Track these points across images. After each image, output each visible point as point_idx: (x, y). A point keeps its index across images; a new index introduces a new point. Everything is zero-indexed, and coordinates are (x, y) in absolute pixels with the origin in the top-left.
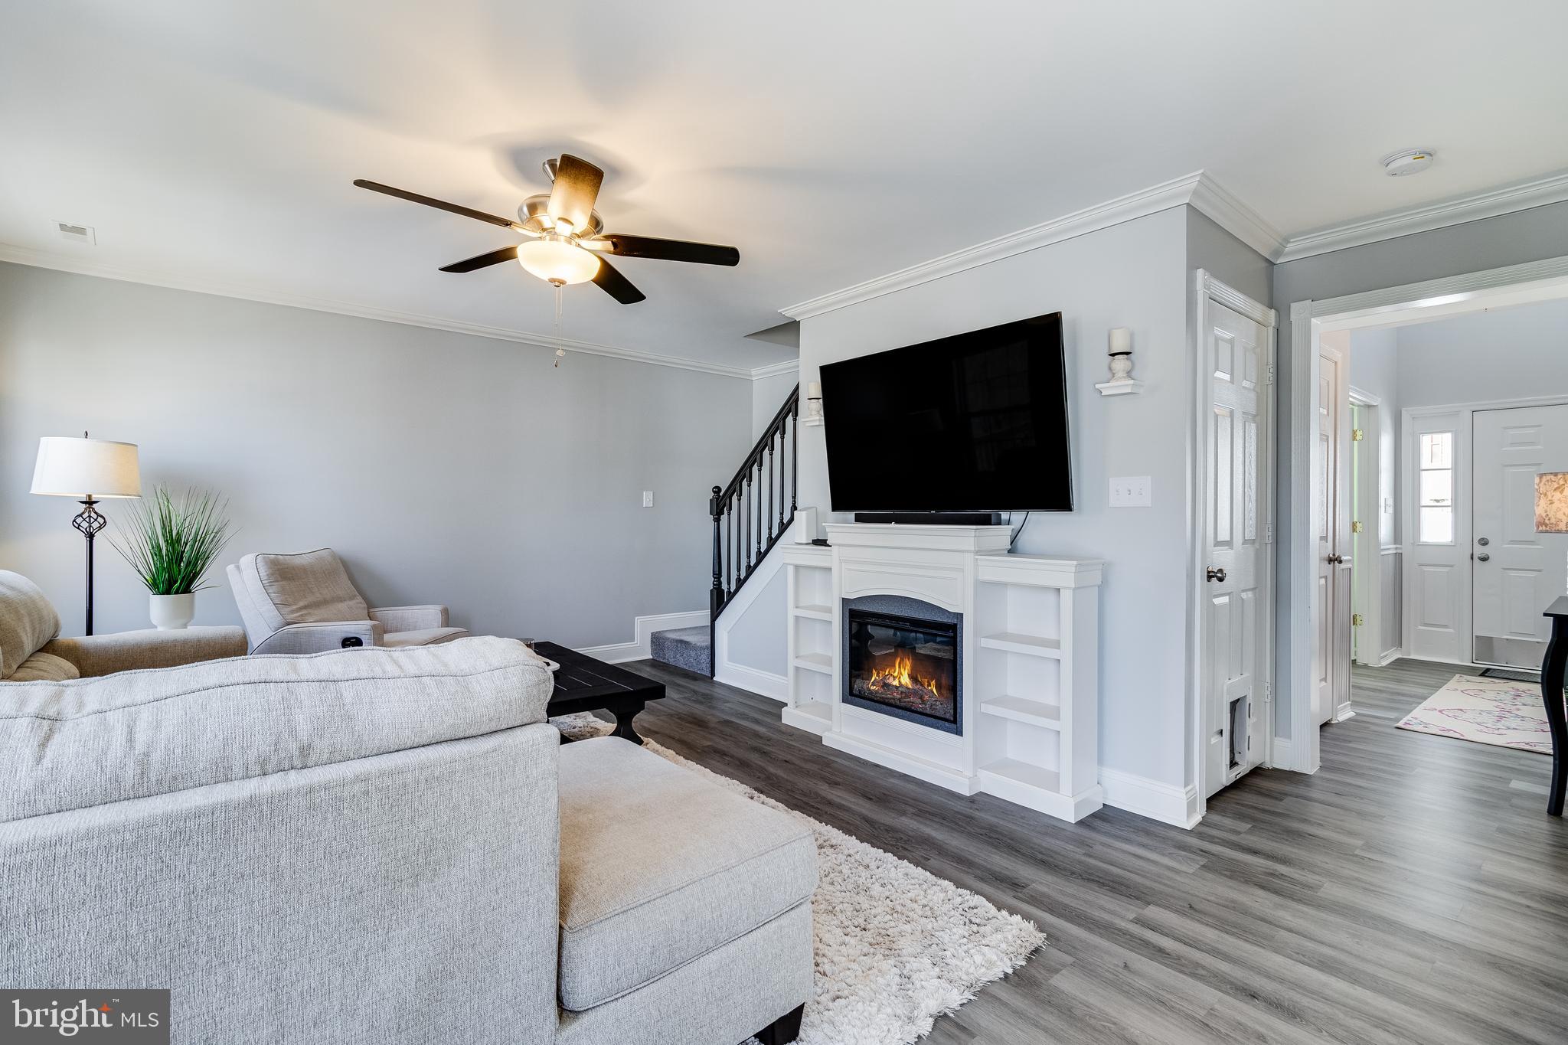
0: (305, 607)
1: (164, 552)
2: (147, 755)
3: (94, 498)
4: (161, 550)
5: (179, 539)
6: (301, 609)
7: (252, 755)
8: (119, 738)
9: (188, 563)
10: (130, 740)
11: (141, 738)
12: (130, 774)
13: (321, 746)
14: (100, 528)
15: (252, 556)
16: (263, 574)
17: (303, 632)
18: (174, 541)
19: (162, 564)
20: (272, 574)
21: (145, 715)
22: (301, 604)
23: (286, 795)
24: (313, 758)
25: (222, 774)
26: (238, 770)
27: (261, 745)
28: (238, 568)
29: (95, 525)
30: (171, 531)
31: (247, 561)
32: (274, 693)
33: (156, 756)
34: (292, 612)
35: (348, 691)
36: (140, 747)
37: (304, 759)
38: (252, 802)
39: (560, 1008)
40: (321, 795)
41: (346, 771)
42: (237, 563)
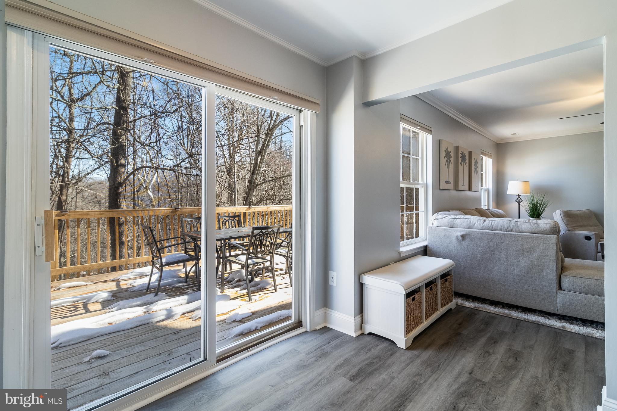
0: (576, 226)
3: (520, 195)
6: (574, 227)
8: (490, 224)
9: (539, 211)
10: (491, 224)
11: (492, 224)
12: (491, 227)
13: (514, 229)
16: (562, 215)
17: (573, 233)
20: (565, 216)
21: (493, 222)
22: (575, 225)
23: (508, 234)
24: (513, 231)
25: (501, 230)
26: (503, 230)
27: (506, 227)
29: (520, 201)
31: (558, 211)
34: (571, 227)
37: (511, 231)
38: (503, 234)
39: (560, 288)
40: (513, 235)
41: (517, 233)
42: (555, 212)
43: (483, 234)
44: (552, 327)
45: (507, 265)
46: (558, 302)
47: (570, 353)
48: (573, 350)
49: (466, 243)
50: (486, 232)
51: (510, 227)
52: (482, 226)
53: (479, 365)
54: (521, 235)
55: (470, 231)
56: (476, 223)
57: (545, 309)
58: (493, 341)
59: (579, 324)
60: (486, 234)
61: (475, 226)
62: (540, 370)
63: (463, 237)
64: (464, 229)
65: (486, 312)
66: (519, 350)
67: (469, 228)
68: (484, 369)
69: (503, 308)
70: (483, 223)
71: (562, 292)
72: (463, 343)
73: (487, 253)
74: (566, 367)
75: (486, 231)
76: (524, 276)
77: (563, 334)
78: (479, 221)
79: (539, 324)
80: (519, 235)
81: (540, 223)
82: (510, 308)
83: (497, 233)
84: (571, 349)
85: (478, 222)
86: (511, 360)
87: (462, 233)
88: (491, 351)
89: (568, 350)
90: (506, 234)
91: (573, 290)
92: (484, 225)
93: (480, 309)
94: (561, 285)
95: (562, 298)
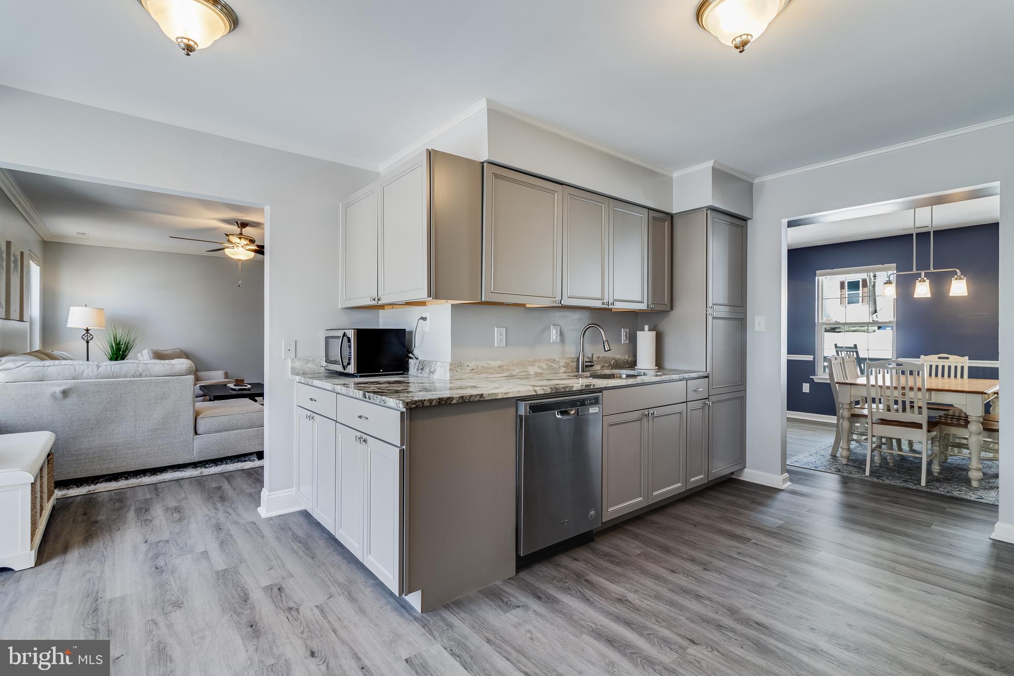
1: (114, 348)
2: (114, 372)
3: (89, 328)
4: (113, 347)
5: (120, 343)
7: (131, 374)
8: (109, 369)
9: (123, 351)
10: (111, 370)
11: (113, 370)
12: (111, 374)
13: (144, 374)
14: (91, 339)
15: (147, 350)
18: (118, 344)
19: (114, 351)
20: (155, 357)
21: (113, 367)
23: (137, 380)
24: (142, 376)
25: (126, 376)
27: (132, 372)
28: (142, 354)
29: (89, 338)
30: (117, 340)
31: (145, 352)
32: (135, 365)
33: (115, 372)
35: (149, 366)
36: (112, 371)
37: (140, 375)
38: (130, 381)
39: (196, 433)
40: (143, 381)
41: (149, 378)
42: (141, 352)
43: (99, 385)
44: (191, 478)
45: (136, 420)
46: (194, 449)
47: (219, 489)
48: (219, 487)
49: (68, 402)
50: (105, 382)
51: (138, 371)
52: (96, 374)
53: (148, 532)
54: (155, 379)
55: (77, 383)
56: (86, 370)
57: (181, 462)
58: (143, 510)
59: (212, 466)
60: (104, 384)
61: (84, 374)
62: (206, 510)
63: (65, 393)
64: (65, 381)
65: (107, 491)
66: (176, 505)
67: (73, 378)
68: (157, 532)
69: (127, 479)
70: (98, 369)
71: (199, 436)
72: (110, 526)
73: (106, 411)
74: (223, 499)
75: (104, 380)
76: (157, 429)
77: (203, 479)
78: (90, 367)
79: (176, 480)
80: (152, 380)
81: (174, 363)
82: (136, 477)
83: (122, 381)
84: (218, 486)
85: (88, 368)
86: (175, 515)
87: (63, 387)
88: (149, 518)
89: (216, 487)
90: (134, 380)
91: (208, 432)
92: (100, 372)
93: (96, 491)
94: (197, 429)
95: (199, 442)
